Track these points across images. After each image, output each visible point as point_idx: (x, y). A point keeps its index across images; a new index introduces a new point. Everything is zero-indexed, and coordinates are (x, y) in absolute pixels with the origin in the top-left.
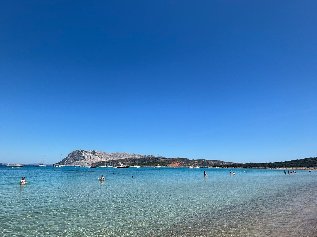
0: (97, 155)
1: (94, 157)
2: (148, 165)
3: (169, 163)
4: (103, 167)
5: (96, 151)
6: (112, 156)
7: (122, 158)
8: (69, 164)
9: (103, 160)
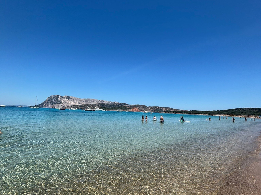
0: (71, 100)
1: (68, 101)
2: (113, 109)
3: (130, 109)
4: (74, 109)
5: (70, 96)
6: (84, 102)
7: (92, 103)
8: (48, 106)
9: (77, 104)
